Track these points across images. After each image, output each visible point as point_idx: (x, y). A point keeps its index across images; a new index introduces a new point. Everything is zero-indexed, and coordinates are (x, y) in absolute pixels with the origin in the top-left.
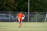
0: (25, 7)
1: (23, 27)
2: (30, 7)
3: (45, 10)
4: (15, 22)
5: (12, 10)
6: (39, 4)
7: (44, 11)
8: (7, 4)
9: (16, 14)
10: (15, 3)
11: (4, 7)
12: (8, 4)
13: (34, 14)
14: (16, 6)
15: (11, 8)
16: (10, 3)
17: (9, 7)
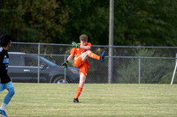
0: (98, 28)
1: (90, 101)
2: (116, 25)
3: (172, 38)
4: (61, 82)
5: (47, 36)
6: (148, 16)
7: (168, 42)
8: (30, 13)
9: (63, 52)
10: (58, 12)
11: (17, 26)
12: (33, 15)
13: (131, 52)
14: (62, 23)
15: (43, 28)
16: (39, 9)
17: (36, 26)
